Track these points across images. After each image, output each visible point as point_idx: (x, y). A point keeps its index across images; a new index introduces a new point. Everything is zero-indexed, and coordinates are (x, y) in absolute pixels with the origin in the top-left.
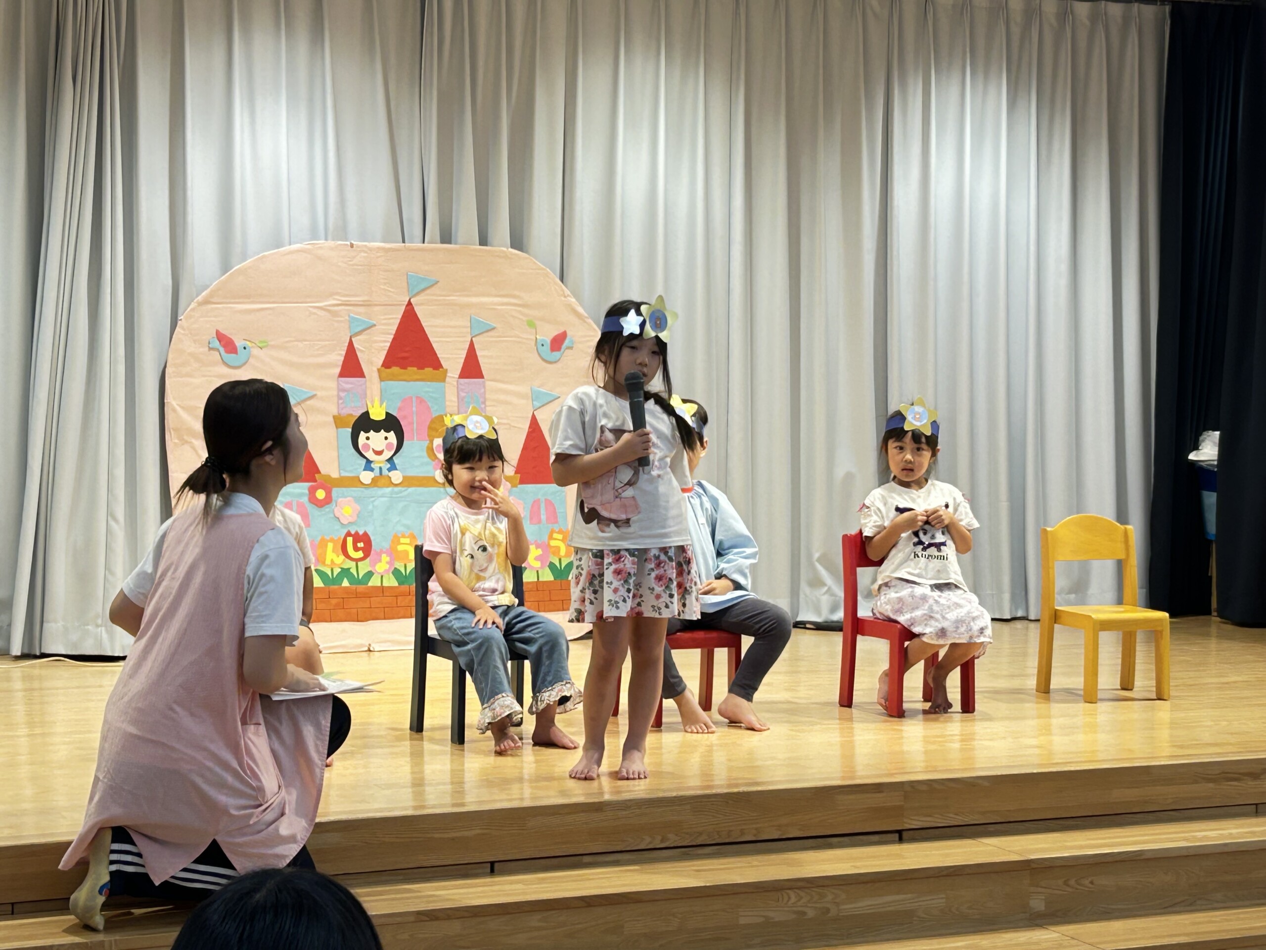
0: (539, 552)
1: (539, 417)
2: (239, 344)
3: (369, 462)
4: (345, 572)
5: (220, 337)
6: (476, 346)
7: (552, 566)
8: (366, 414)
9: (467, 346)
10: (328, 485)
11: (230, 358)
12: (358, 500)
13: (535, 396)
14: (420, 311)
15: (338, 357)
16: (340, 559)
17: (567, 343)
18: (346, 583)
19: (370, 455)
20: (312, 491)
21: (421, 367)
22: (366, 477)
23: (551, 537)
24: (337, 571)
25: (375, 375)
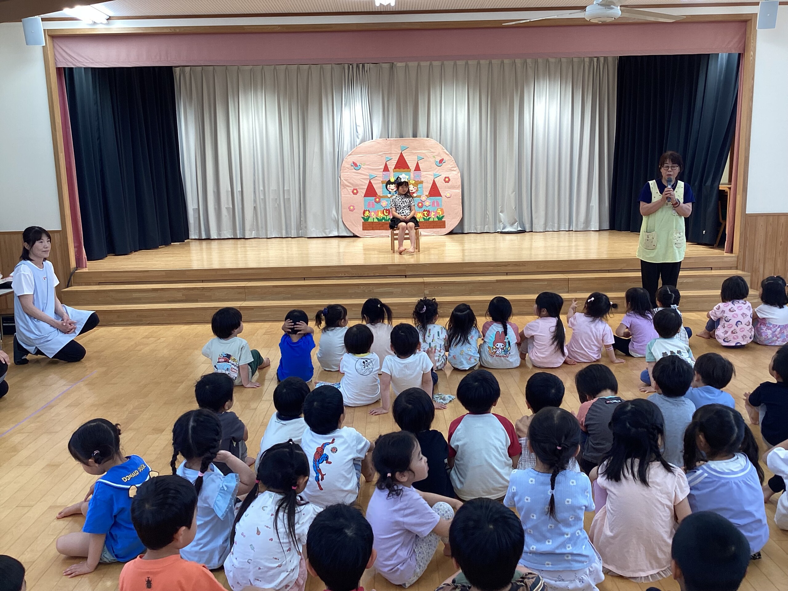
0: (434, 213)
1: (435, 180)
2: (358, 164)
3: (390, 192)
4: (383, 218)
5: (354, 163)
7: (437, 217)
8: (390, 180)
9: (416, 163)
10: (380, 197)
11: (356, 168)
12: (387, 201)
13: (434, 175)
14: (404, 155)
15: (382, 167)
16: (382, 215)
17: (444, 161)
18: (383, 221)
19: (390, 190)
20: (375, 199)
21: (404, 169)
22: (389, 195)
23: (437, 210)
24: (381, 218)
25: (392, 171)
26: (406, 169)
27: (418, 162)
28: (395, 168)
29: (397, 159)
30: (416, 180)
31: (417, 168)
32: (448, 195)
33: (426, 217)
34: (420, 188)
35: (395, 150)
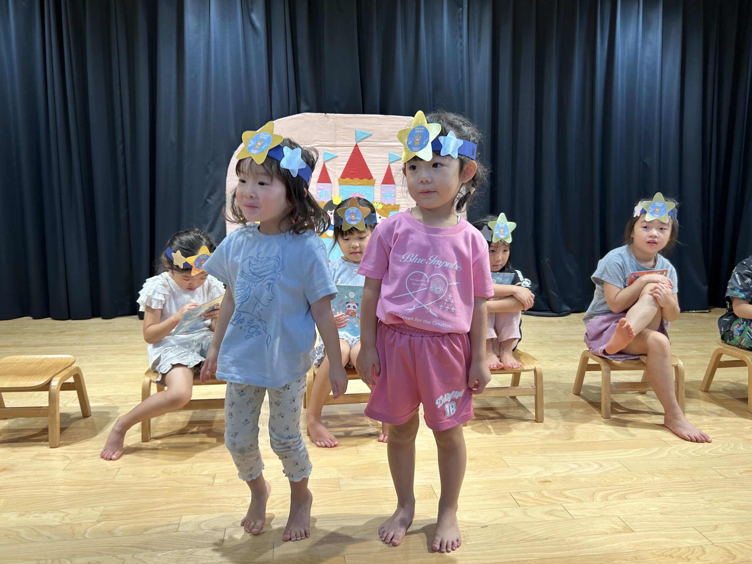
6: (392, 168)
9: (387, 167)
14: (362, 150)
15: (317, 173)
21: (361, 178)
22: (330, 233)
25: (337, 182)
26: (365, 180)
27: (389, 167)
28: (343, 176)
29: (347, 158)
30: (386, 203)
31: (388, 179)
35: (344, 140)
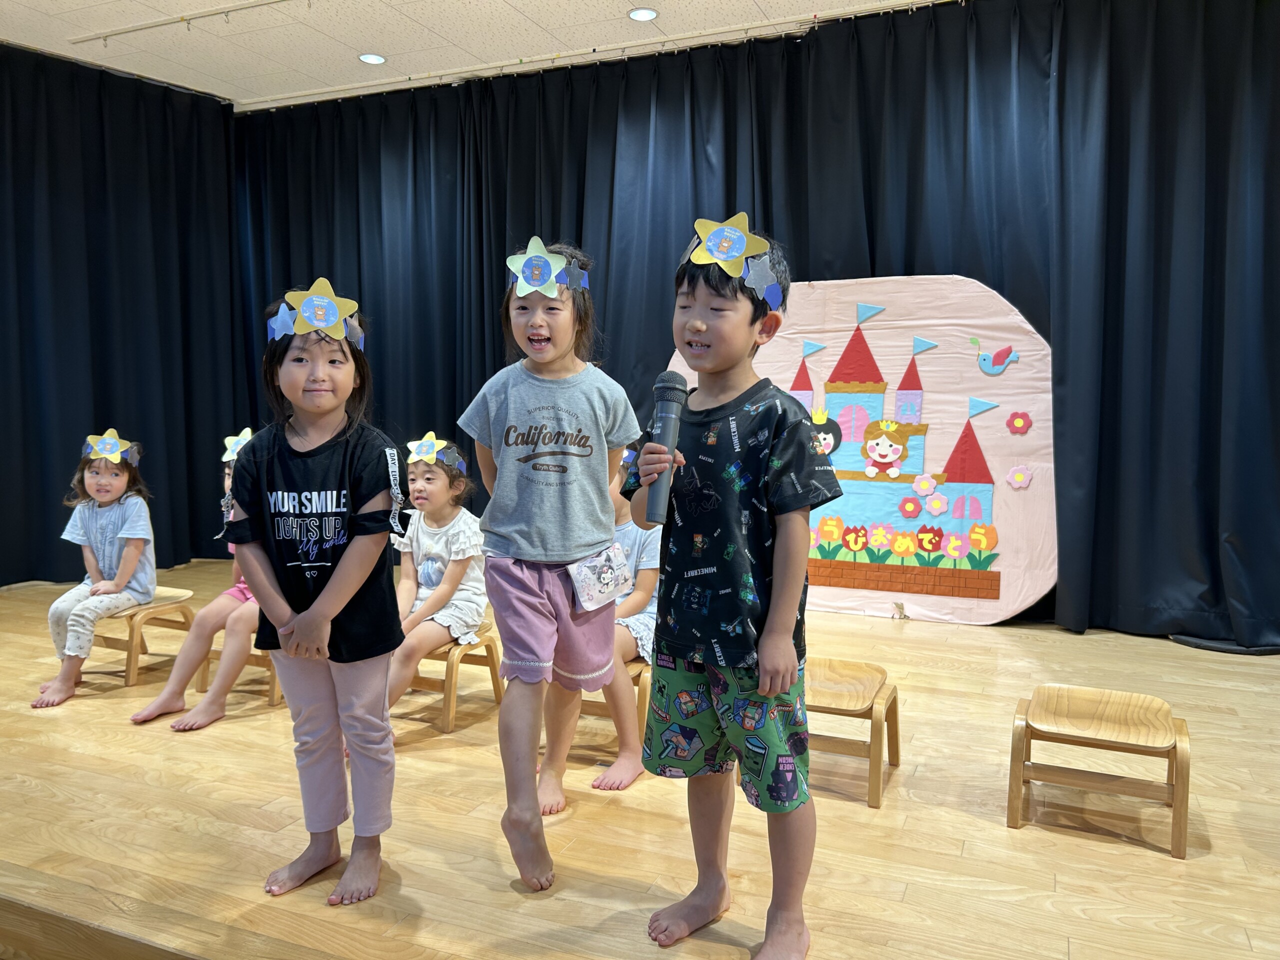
0: (959, 543)
1: (975, 423)
6: (917, 362)
7: (971, 557)
9: (909, 362)
13: (973, 405)
14: (865, 334)
15: (792, 374)
17: (1011, 357)
21: (863, 381)
23: (973, 531)
25: (822, 388)
26: (870, 384)
27: (913, 361)
28: (832, 380)
29: (842, 349)
30: (903, 422)
31: (911, 381)
32: (1019, 478)
33: (929, 551)
34: (914, 448)
35: (838, 321)
